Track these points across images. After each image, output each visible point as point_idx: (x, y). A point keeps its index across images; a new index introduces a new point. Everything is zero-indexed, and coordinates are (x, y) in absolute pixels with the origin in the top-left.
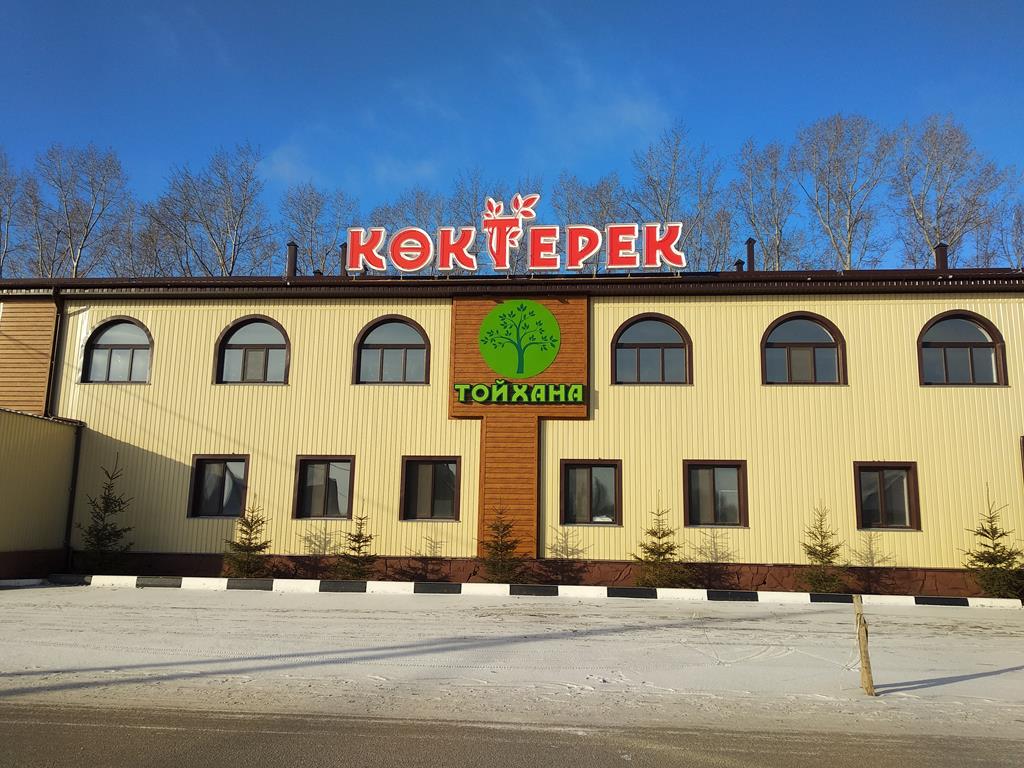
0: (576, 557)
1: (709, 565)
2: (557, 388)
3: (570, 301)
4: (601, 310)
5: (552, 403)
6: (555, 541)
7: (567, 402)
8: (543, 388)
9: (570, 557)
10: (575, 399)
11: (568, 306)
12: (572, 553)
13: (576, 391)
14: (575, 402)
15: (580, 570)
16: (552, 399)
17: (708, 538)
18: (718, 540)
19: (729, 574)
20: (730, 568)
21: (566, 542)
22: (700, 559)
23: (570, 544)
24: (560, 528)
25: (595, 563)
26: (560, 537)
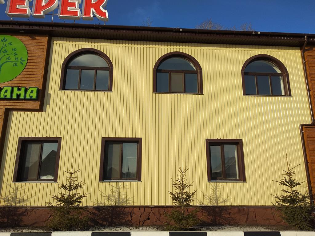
0: (21, 204)
1: (113, 207)
2: (19, 90)
3: (36, 38)
4: (58, 45)
5: (15, 100)
6: (8, 194)
7: (25, 99)
8: (9, 89)
9: (18, 205)
10: (31, 97)
11: (35, 41)
12: (19, 202)
13: (32, 92)
14: (31, 99)
15: (22, 214)
16: (15, 96)
17: (114, 189)
18: (121, 190)
19: (125, 214)
20: (127, 209)
21: (16, 194)
22: (107, 203)
23: (18, 195)
24: (13, 184)
25: (34, 208)
26: (12, 190)
